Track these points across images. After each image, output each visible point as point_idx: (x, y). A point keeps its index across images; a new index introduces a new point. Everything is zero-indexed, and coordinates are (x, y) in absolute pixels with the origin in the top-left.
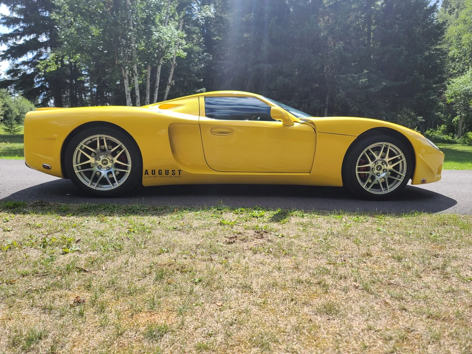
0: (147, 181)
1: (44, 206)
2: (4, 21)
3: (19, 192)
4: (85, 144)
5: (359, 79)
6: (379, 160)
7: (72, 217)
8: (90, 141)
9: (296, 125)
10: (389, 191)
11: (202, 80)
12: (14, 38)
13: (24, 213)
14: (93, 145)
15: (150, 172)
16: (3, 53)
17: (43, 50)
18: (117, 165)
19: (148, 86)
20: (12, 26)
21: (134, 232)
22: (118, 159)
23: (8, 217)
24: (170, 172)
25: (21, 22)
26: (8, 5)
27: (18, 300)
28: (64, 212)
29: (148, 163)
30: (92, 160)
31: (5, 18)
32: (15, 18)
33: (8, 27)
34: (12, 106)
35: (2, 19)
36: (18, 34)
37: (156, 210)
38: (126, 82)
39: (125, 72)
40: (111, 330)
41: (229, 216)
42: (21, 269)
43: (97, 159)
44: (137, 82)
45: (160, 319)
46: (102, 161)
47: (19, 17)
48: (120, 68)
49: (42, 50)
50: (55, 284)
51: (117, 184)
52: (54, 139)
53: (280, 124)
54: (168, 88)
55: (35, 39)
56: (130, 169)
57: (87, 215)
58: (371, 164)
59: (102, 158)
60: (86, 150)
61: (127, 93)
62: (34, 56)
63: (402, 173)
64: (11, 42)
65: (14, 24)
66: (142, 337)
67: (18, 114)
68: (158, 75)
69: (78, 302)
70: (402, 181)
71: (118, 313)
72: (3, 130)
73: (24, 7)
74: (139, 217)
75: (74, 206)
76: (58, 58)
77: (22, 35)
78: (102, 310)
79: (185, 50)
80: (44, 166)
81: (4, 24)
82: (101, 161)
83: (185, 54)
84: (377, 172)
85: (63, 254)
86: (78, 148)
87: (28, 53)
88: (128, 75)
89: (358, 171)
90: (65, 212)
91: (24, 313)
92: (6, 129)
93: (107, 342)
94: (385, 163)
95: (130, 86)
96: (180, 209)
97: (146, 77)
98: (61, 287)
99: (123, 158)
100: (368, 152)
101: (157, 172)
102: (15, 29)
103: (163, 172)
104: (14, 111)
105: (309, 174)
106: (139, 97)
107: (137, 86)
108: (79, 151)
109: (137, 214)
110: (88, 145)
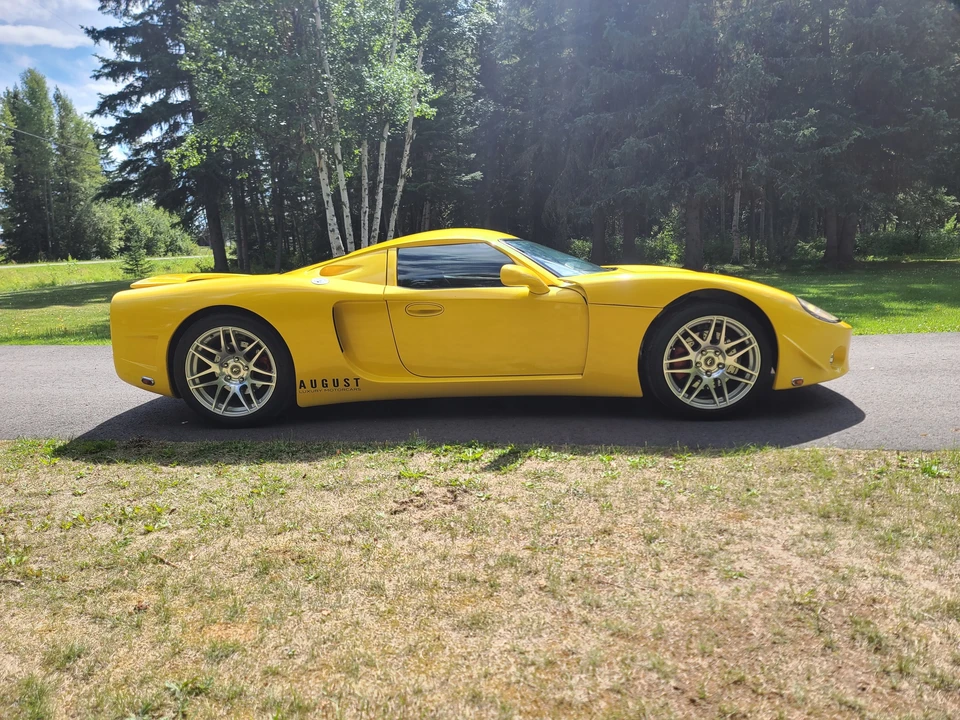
0: (304, 398)
1: (141, 446)
2: (106, 71)
3: (112, 419)
4: (202, 343)
5: (798, 129)
6: (708, 347)
7: (178, 468)
8: (210, 338)
9: (553, 291)
10: (730, 402)
11: (473, 155)
12: (127, 101)
13: (110, 462)
14: (215, 343)
15: (307, 384)
16: (108, 132)
17: (180, 119)
18: (254, 375)
19: (365, 182)
20: (121, 78)
21: (259, 494)
22: (255, 365)
23: (83, 471)
24: (342, 383)
25: (137, 71)
26: (111, 41)
27: (66, 605)
28: (167, 458)
29: (303, 368)
30: (215, 368)
31: (108, 64)
32: (126, 62)
33: (115, 80)
34: (139, 221)
35: (104, 67)
36: (134, 93)
37: (308, 452)
38: (323, 176)
39: (320, 158)
40: (167, 647)
41: (423, 460)
42: (81, 559)
43: (222, 365)
44: (343, 176)
45: (237, 634)
46: (232, 369)
47: (133, 60)
48: (310, 150)
49: (178, 120)
50: (118, 583)
51: (257, 406)
52: (156, 338)
53: (524, 290)
54: (401, 183)
55: (163, 102)
56: (275, 380)
57: (199, 464)
58: (693, 356)
59: (231, 363)
60: (204, 353)
61: (325, 198)
62: (164, 131)
63: (753, 370)
64: (121, 111)
65: (124, 75)
66: (203, 656)
67: (151, 236)
68: (380, 158)
69: (139, 609)
70: (753, 384)
71: (185, 626)
72: (121, 272)
73: (141, 40)
74: (279, 465)
75: (187, 446)
76: (202, 140)
77: (141, 93)
78: (166, 620)
79: (432, 104)
80: (143, 380)
81: (108, 75)
82: (229, 369)
83: (434, 111)
84: (707, 368)
85: (144, 534)
86: (191, 351)
87: (154, 128)
88: (327, 163)
89: (668, 369)
90: (169, 457)
91: (69, 623)
92: (127, 269)
93: (158, 662)
94: (721, 352)
95: (330, 183)
96: (346, 451)
97: (360, 163)
98: (125, 587)
99: (263, 363)
100: (686, 335)
101: (319, 384)
102: (128, 83)
103: (330, 383)
104: (143, 230)
105: (580, 377)
106: (348, 205)
107: (342, 184)
108: (193, 355)
109: (277, 459)
110: (208, 345)
